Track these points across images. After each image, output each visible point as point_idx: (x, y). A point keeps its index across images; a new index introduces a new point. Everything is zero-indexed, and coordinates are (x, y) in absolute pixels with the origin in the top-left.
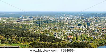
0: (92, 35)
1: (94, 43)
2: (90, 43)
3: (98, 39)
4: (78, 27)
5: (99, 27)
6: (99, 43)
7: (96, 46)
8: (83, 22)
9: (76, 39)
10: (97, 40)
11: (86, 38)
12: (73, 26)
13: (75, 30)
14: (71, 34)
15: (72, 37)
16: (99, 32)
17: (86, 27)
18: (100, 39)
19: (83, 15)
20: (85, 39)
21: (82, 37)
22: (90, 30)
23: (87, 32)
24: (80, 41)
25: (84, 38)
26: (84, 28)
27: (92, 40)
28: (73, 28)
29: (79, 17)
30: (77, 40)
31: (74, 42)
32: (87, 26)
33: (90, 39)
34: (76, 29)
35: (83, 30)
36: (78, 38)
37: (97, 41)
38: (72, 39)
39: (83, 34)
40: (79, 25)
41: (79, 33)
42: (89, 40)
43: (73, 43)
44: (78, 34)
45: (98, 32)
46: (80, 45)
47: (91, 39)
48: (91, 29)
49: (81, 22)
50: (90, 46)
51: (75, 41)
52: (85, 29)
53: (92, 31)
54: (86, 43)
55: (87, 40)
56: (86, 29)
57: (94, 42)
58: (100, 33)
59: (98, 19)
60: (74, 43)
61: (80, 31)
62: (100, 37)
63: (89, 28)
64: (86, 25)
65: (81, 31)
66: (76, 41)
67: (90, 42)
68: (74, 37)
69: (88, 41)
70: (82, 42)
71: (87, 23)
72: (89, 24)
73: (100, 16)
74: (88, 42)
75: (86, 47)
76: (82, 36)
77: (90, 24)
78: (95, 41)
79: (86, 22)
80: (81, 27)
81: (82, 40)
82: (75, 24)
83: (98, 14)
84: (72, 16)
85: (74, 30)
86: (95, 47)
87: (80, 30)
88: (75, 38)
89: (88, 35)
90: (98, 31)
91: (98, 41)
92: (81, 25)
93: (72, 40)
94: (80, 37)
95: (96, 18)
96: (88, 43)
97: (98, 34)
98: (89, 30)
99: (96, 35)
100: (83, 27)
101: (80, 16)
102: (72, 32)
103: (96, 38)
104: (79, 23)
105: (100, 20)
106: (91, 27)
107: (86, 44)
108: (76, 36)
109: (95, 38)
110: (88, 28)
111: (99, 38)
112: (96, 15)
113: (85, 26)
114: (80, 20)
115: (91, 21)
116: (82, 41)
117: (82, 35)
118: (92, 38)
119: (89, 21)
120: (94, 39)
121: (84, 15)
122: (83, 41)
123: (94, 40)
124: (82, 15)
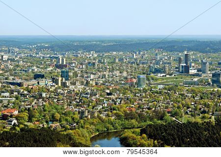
0: (77, 106)
1: (81, 129)
2: (71, 129)
3: (93, 117)
4: (34, 82)
5: (98, 82)
6: (98, 130)
7: (89, 139)
8: (50, 69)
9: (27, 118)
10: (91, 121)
11: (58, 116)
12: (19, 81)
13: (26, 92)
14: (14, 103)
15: (16, 113)
16: (96, 99)
17: (57, 84)
18: (100, 118)
19: (48, 48)
20: (53, 119)
21: (45, 111)
22: (70, 92)
23: (61, 97)
24: (41, 125)
25: (53, 116)
26: (52, 86)
27: (77, 121)
28: (20, 85)
29: (37, 54)
30: (30, 120)
31: (22, 126)
32: (60, 79)
33: (70, 119)
34: (27, 89)
35: (48, 90)
36: (33, 116)
37: (92, 123)
38: (17, 119)
39: (50, 104)
40: (38, 76)
41: (35, 101)
42: (66, 120)
43: (18, 129)
44: (33, 103)
45: (93, 98)
46: (40, 134)
47: (73, 119)
48: (73, 87)
49: (42, 68)
50: (70, 139)
51: (25, 125)
52: (56, 89)
53: (77, 94)
54: (59, 129)
55: (60, 121)
56: (59, 88)
57: (82, 127)
58: (100, 101)
59: (94, 59)
60: (22, 130)
61: (41, 95)
62: (100, 112)
63: (67, 87)
64: (56, 76)
65: (44, 95)
66: (29, 124)
67: (69, 127)
68: (22, 111)
69: (64, 122)
70: (45, 126)
71: (59, 70)
72: (67, 72)
73: (99, 49)
74: (64, 127)
75: (59, 141)
76: (46, 108)
77: (71, 74)
78: (84, 124)
79: (57, 66)
80: (43, 83)
81: (47, 122)
82: (24, 73)
83: (95, 45)
84: (17, 50)
85: (22, 91)
86: (86, 140)
87: (41, 90)
88: (26, 115)
89: (65, 107)
90: (93, 94)
91: (95, 125)
92: (42, 76)
93: (15, 121)
94: (40, 113)
95: (88, 56)
96: (65, 130)
97: (94, 103)
98: (66, 91)
99: (89, 105)
100: (50, 83)
101: (39, 49)
102: (17, 98)
103: (89, 117)
104: (36, 70)
105: (100, 61)
106: (74, 84)
107: (58, 133)
108: (29, 110)
109: (86, 114)
110: (64, 85)
111: (98, 116)
112: (87, 45)
113: (54, 79)
114: (39, 62)
115: (74, 65)
116: (45, 123)
117: (44, 106)
118: (77, 116)
119: (66, 66)
120: (81, 118)
121: (52, 48)
122: (50, 124)
123: (82, 121)
124: (46, 48)
